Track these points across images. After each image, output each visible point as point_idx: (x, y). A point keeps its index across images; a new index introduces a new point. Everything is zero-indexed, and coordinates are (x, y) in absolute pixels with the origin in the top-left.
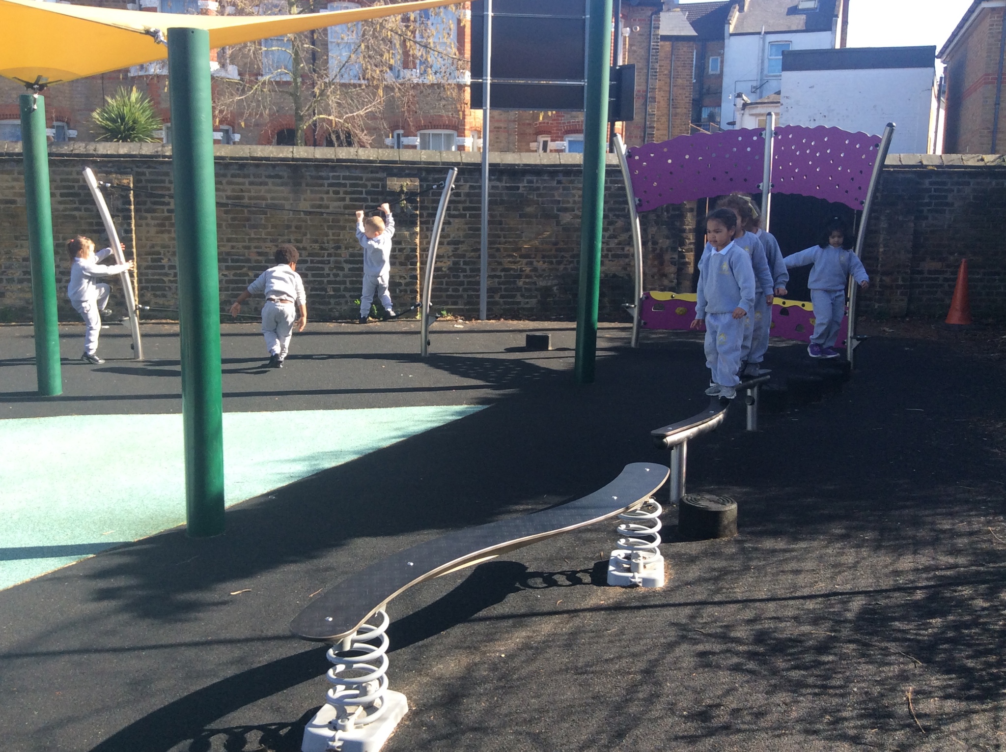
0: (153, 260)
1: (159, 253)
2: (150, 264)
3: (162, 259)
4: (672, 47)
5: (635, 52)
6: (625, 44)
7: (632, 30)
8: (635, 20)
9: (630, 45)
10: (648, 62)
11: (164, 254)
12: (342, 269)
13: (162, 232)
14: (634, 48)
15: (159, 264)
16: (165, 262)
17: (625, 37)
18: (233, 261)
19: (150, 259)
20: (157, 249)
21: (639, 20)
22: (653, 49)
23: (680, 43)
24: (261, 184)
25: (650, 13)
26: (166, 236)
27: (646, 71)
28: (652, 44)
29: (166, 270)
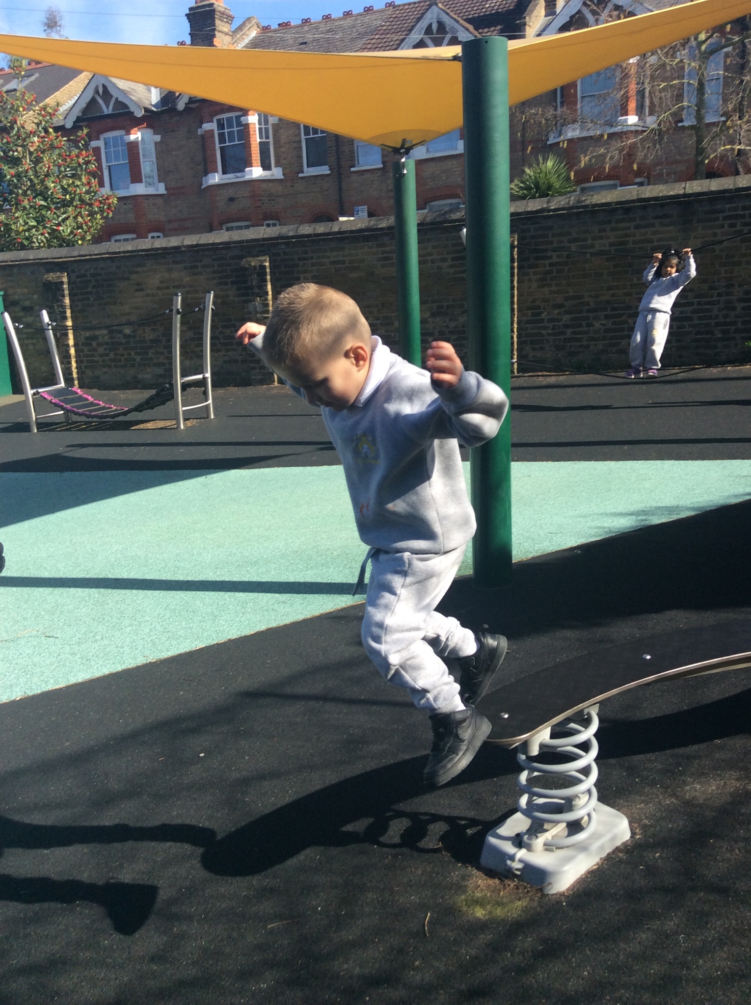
0: (533, 315)
1: (539, 307)
2: (530, 318)
3: (541, 313)
11: (544, 309)
12: (734, 309)
13: (543, 286)
15: (538, 318)
16: (544, 315)
18: (613, 309)
19: (530, 314)
20: (538, 303)
24: (647, 226)
26: (546, 290)
29: (545, 324)
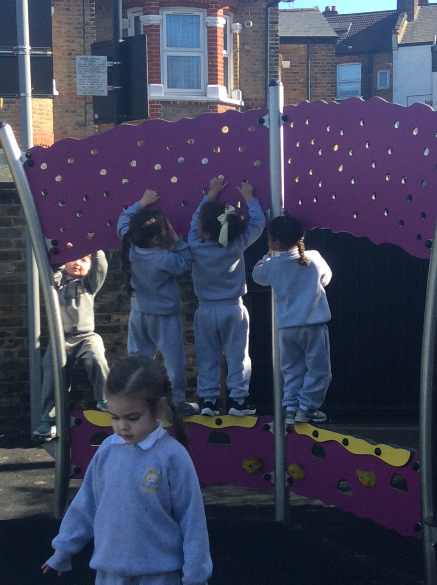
4: (308, 50)
5: (248, 51)
6: (235, 43)
7: (243, 26)
8: (246, 14)
9: (242, 44)
10: (266, 64)
14: (247, 47)
17: (235, 34)
21: (252, 13)
22: (271, 48)
23: (317, 45)
25: (264, 5)
27: (264, 75)
28: (269, 42)
